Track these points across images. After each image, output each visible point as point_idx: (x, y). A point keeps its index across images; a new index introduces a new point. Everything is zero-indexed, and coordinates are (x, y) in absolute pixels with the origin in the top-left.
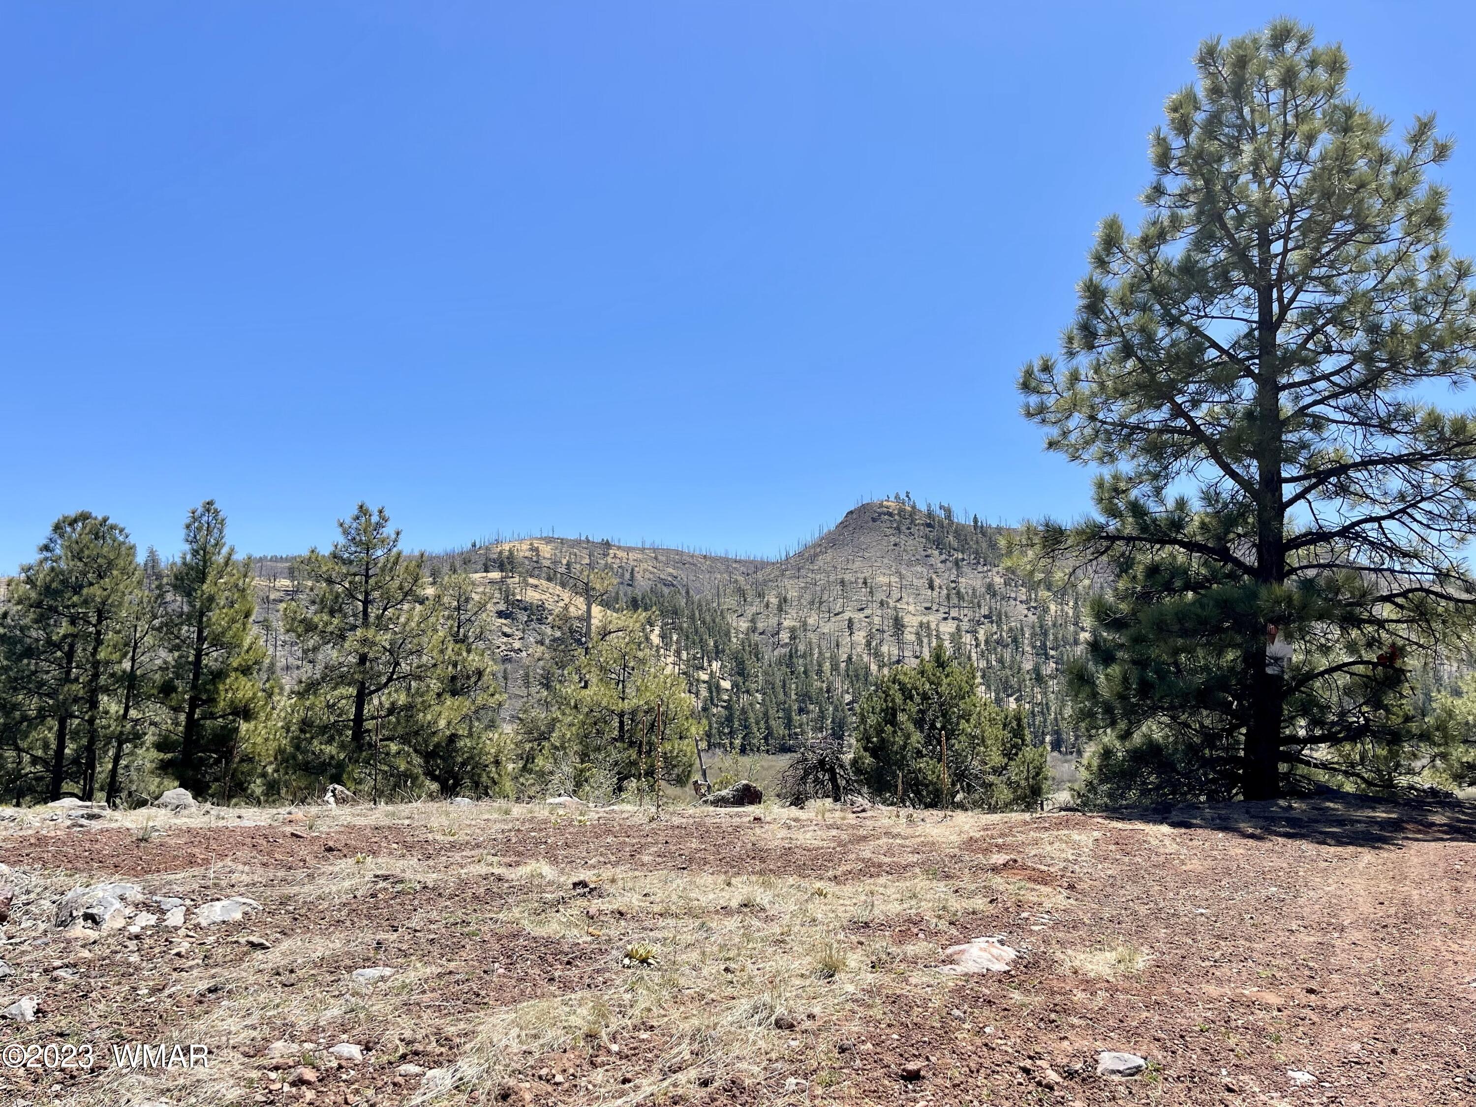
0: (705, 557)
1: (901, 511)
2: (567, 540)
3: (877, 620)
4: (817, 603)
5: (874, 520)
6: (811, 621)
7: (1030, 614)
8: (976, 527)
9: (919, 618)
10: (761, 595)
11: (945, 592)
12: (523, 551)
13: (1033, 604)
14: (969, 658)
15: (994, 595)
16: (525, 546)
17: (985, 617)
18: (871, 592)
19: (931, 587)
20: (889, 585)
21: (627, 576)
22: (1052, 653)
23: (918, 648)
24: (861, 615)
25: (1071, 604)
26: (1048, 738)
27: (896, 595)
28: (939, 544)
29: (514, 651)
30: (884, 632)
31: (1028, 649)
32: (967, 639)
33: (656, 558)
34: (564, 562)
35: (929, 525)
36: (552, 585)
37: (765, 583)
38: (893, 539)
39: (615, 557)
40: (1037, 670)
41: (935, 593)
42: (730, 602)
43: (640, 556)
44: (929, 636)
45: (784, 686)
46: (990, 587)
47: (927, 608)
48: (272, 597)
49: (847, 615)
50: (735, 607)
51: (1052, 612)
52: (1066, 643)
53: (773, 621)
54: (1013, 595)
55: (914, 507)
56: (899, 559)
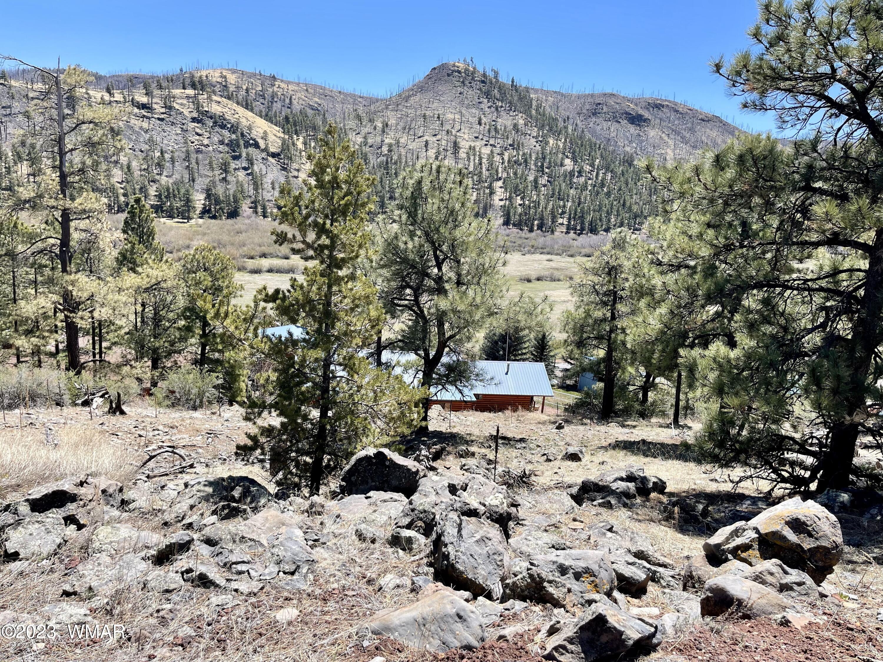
0: (340, 92)
1: (466, 70)
2: (247, 73)
3: (444, 143)
4: (407, 129)
5: (449, 75)
6: (402, 141)
7: (537, 145)
8: (512, 85)
9: (470, 143)
10: (371, 121)
11: (488, 127)
12: (215, 77)
13: (540, 139)
14: (497, 171)
15: (517, 131)
16: (217, 74)
17: (510, 145)
18: (442, 124)
19: (480, 124)
20: (454, 120)
21: (287, 101)
22: (547, 170)
23: (467, 163)
24: (435, 139)
25: (563, 140)
26: (536, 222)
27: (457, 127)
28: (488, 95)
29: (204, 146)
30: (447, 151)
31: (533, 167)
32: (497, 158)
33: (307, 90)
34: (244, 87)
35: (483, 82)
36: (230, 102)
37: (375, 113)
38: (459, 89)
39: (279, 87)
40: (536, 181)
41: (482, 127)
42: (351, 123)
43: (296, 88)
44: (474, 155)
45: (381, 182)
46: (515, 126)
47: (476, 137)
48: (31, 95)
49: (425, 139)
50: (354, 127)
51: (551, 145)
52: (556, 164)
53: (379, 139)
54: (529, 132)
55: (474, 68)
56: (462, 103)
